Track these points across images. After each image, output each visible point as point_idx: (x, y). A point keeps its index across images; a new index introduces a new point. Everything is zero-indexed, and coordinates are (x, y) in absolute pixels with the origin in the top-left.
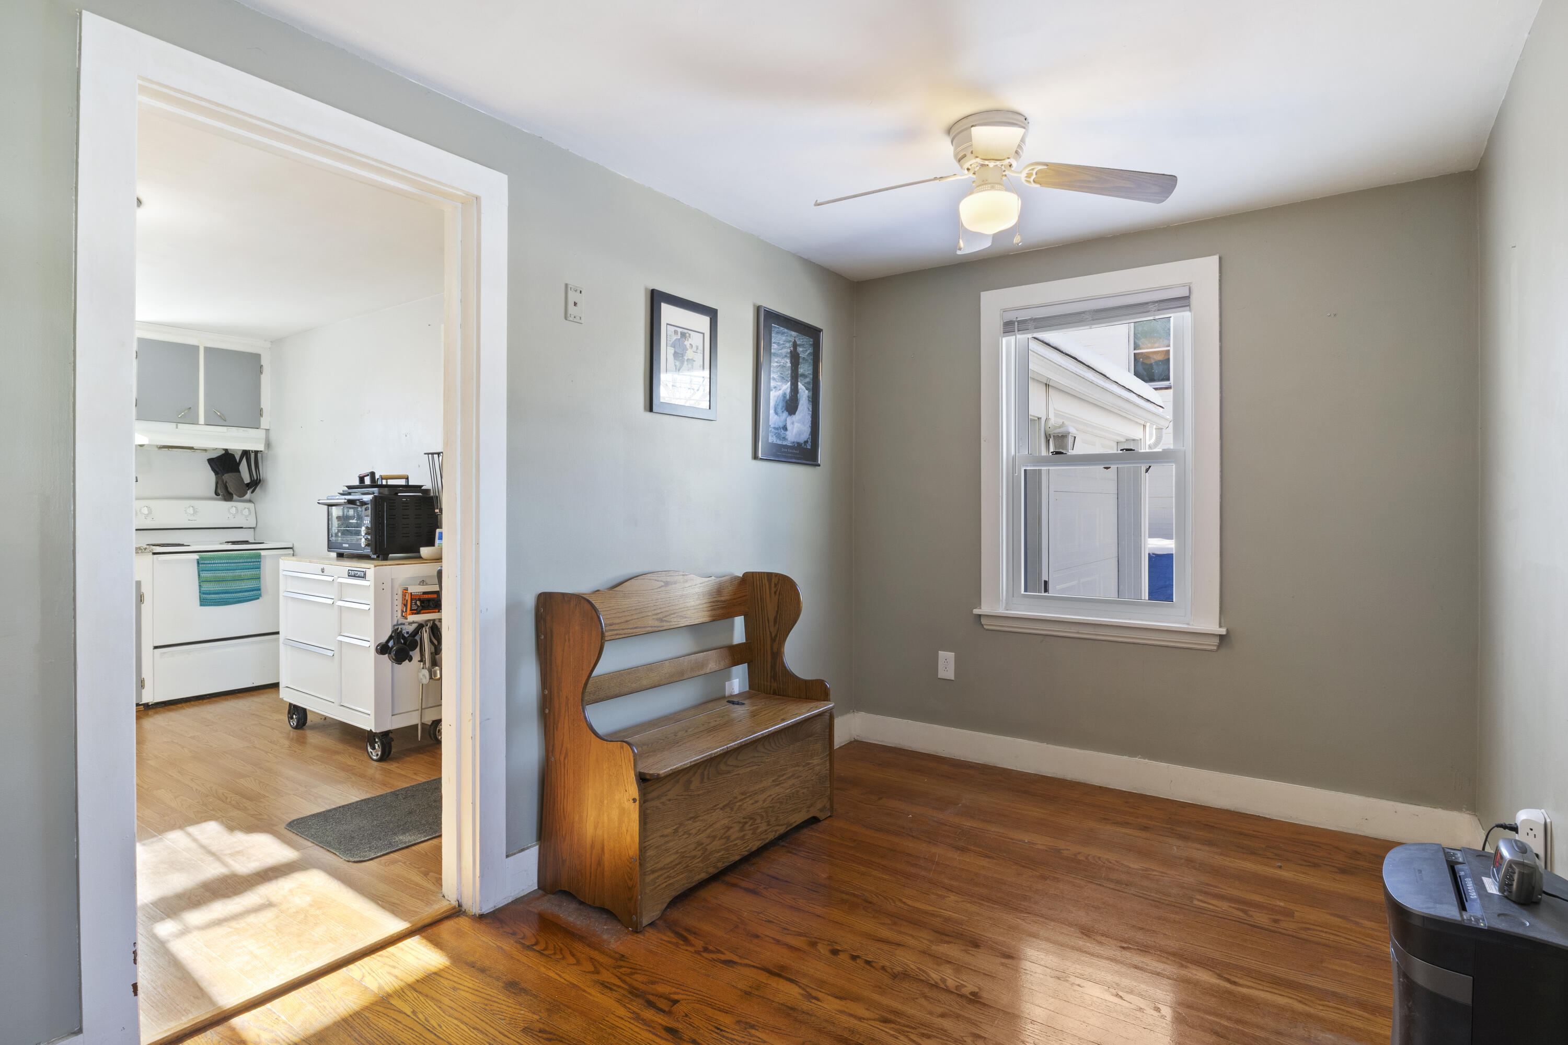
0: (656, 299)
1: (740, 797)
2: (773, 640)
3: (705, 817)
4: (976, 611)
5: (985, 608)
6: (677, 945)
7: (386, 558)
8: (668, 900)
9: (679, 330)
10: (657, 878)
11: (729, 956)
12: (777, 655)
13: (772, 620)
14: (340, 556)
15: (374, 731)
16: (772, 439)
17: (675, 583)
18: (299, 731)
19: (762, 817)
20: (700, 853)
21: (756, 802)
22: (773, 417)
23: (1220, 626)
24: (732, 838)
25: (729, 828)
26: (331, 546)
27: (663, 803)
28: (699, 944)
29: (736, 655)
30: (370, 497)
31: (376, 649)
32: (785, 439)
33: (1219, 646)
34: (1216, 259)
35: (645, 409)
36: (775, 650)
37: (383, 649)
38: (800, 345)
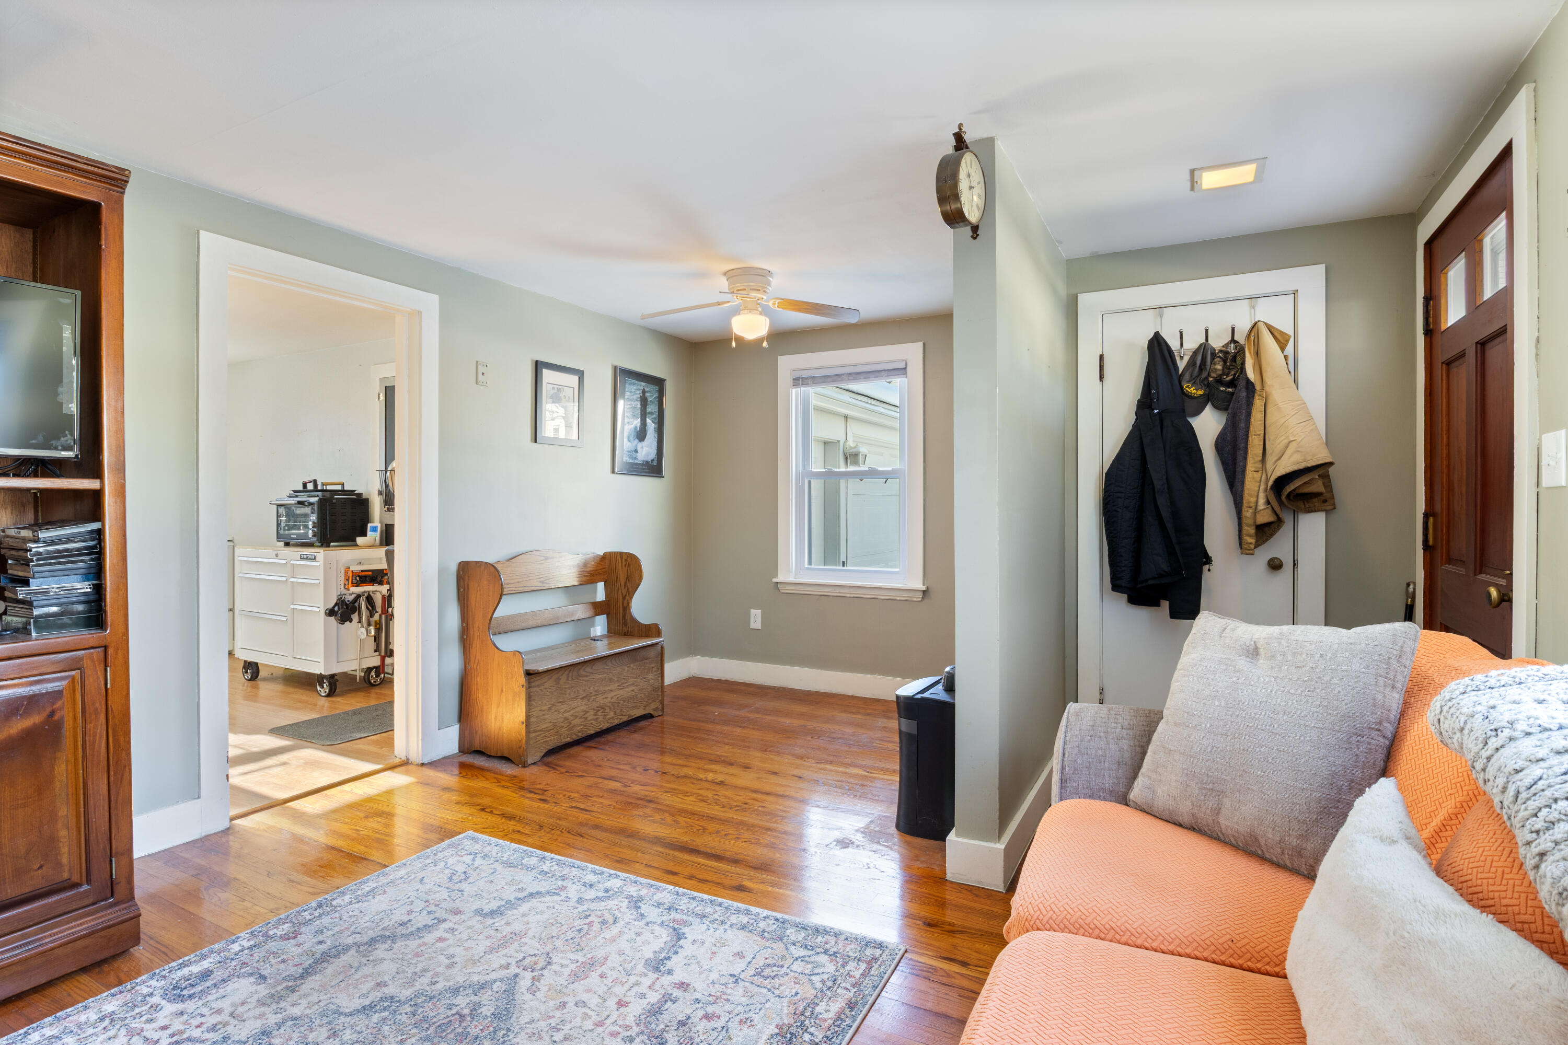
0: (538, 366)
1: (594, 693)
2: (624, 598)
3: (570, 703)
4: (775, 580)
5: (781, 578)
6: (549, 771)
7: (328, 546)
8: (545, 751)
9: (556, 387)
10: (538, 736)
11: (580, 774)
12: (626, 608)
13: (623, 584)
14: (287, 544)
15: (323, 673)
16: (626, 459)
17: (553, 558)
18: (253, 682)
19: (610, 708)
20: (566, 725)
21: (606, 698)
22: (625, 443)
23: (924, 585)
24: (589, 719)
25: (587, 712)
26: (279, 537)
27: (541, 690)
28: (563, 770)
29: (598, 608)
30: (316, 499)
31: (326, 612)
32: (636, 458)
33: (923, 598)
34: (921, 344)
35: (532, 441)
36: (625, 605)
37: (331, 613)
38: (647, 392)
